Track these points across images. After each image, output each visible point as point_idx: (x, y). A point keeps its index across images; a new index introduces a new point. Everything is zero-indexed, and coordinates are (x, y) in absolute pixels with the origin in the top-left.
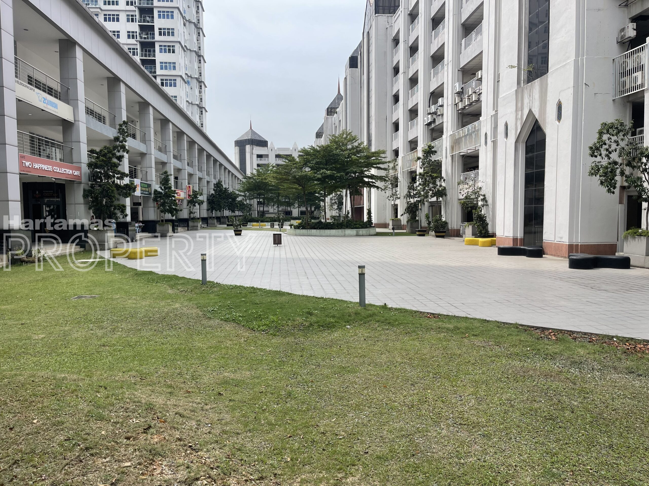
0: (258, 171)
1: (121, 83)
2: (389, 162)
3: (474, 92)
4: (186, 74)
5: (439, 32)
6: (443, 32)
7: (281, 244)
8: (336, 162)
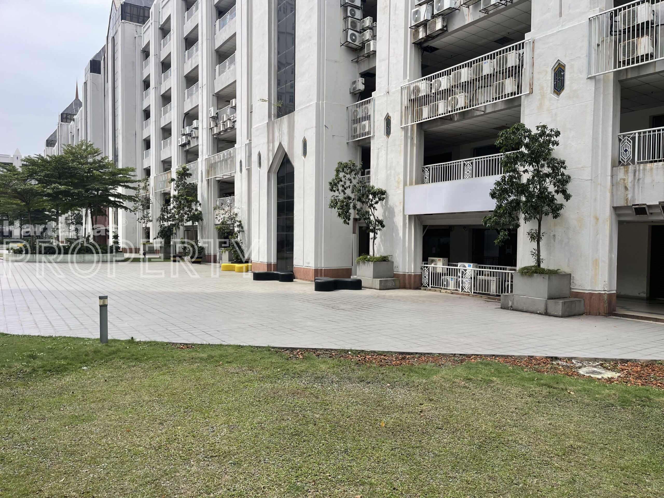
2: (139, 181)
3: (229, 119)
5: (193, 53)
6: (196, 54)
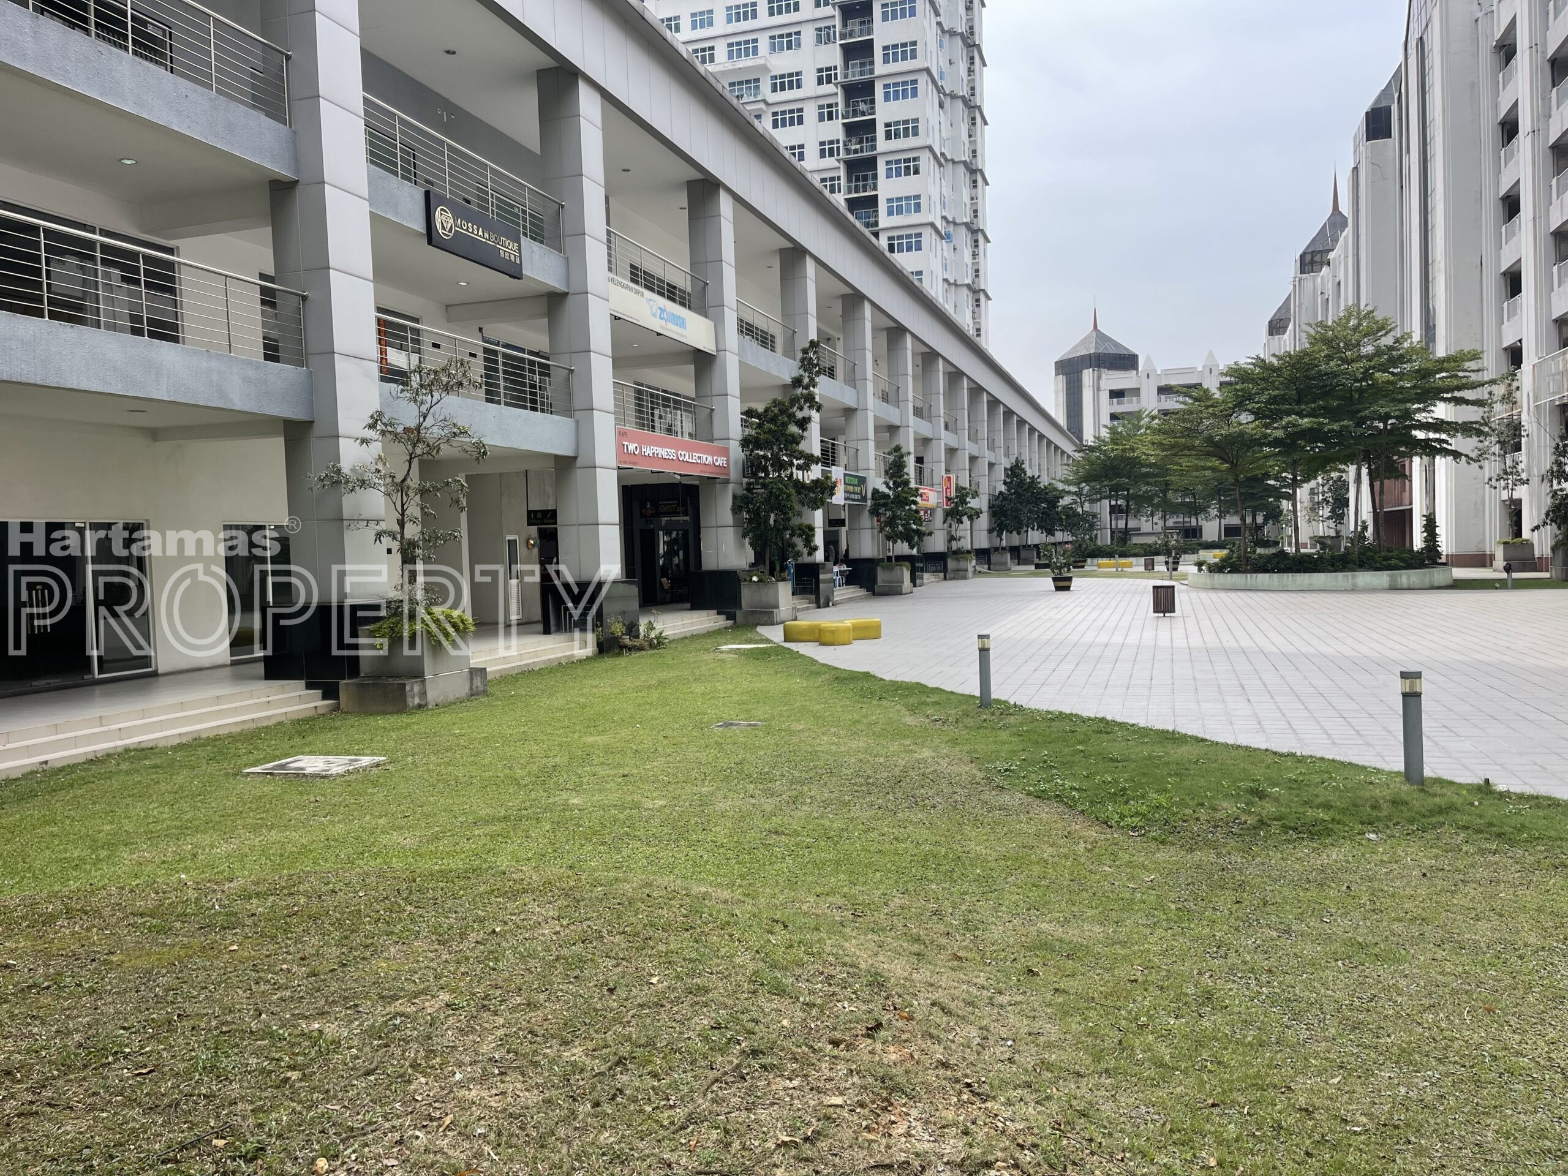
0: (1113, 430)
1: (808, 258)
2: (1492, 382)
4: (944, 218)
7: (1174, 611)
8: (1327, 392)
